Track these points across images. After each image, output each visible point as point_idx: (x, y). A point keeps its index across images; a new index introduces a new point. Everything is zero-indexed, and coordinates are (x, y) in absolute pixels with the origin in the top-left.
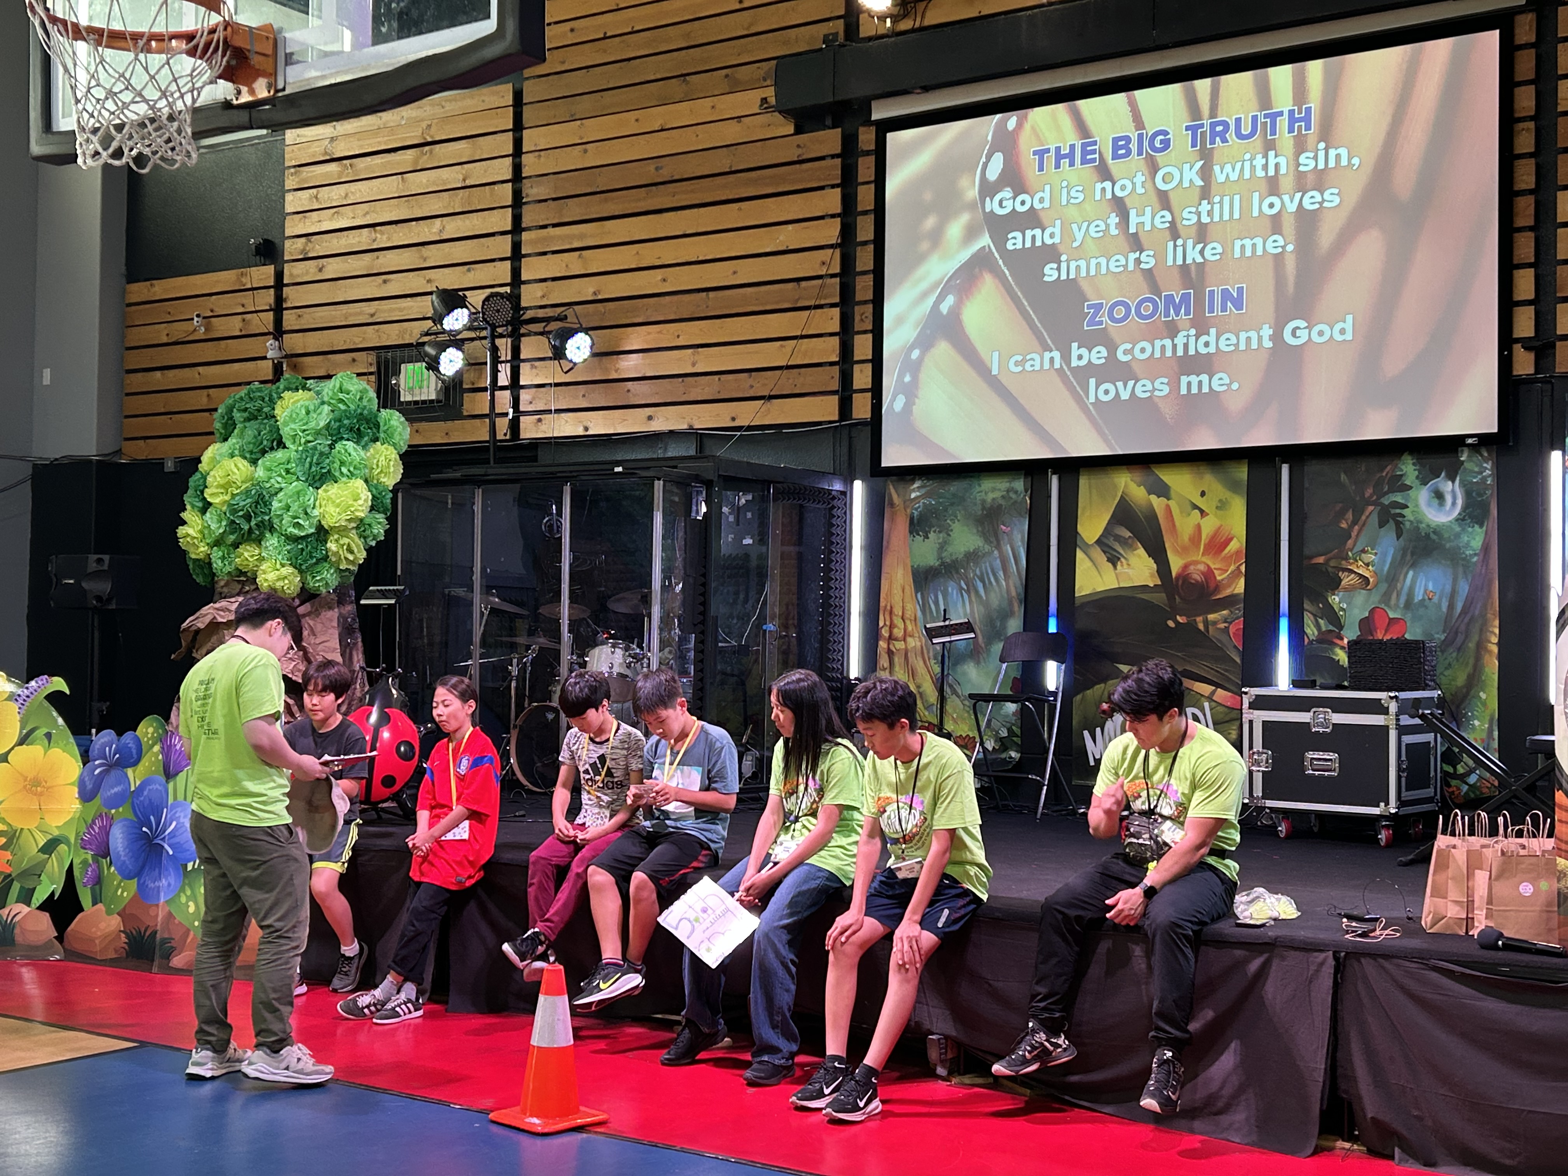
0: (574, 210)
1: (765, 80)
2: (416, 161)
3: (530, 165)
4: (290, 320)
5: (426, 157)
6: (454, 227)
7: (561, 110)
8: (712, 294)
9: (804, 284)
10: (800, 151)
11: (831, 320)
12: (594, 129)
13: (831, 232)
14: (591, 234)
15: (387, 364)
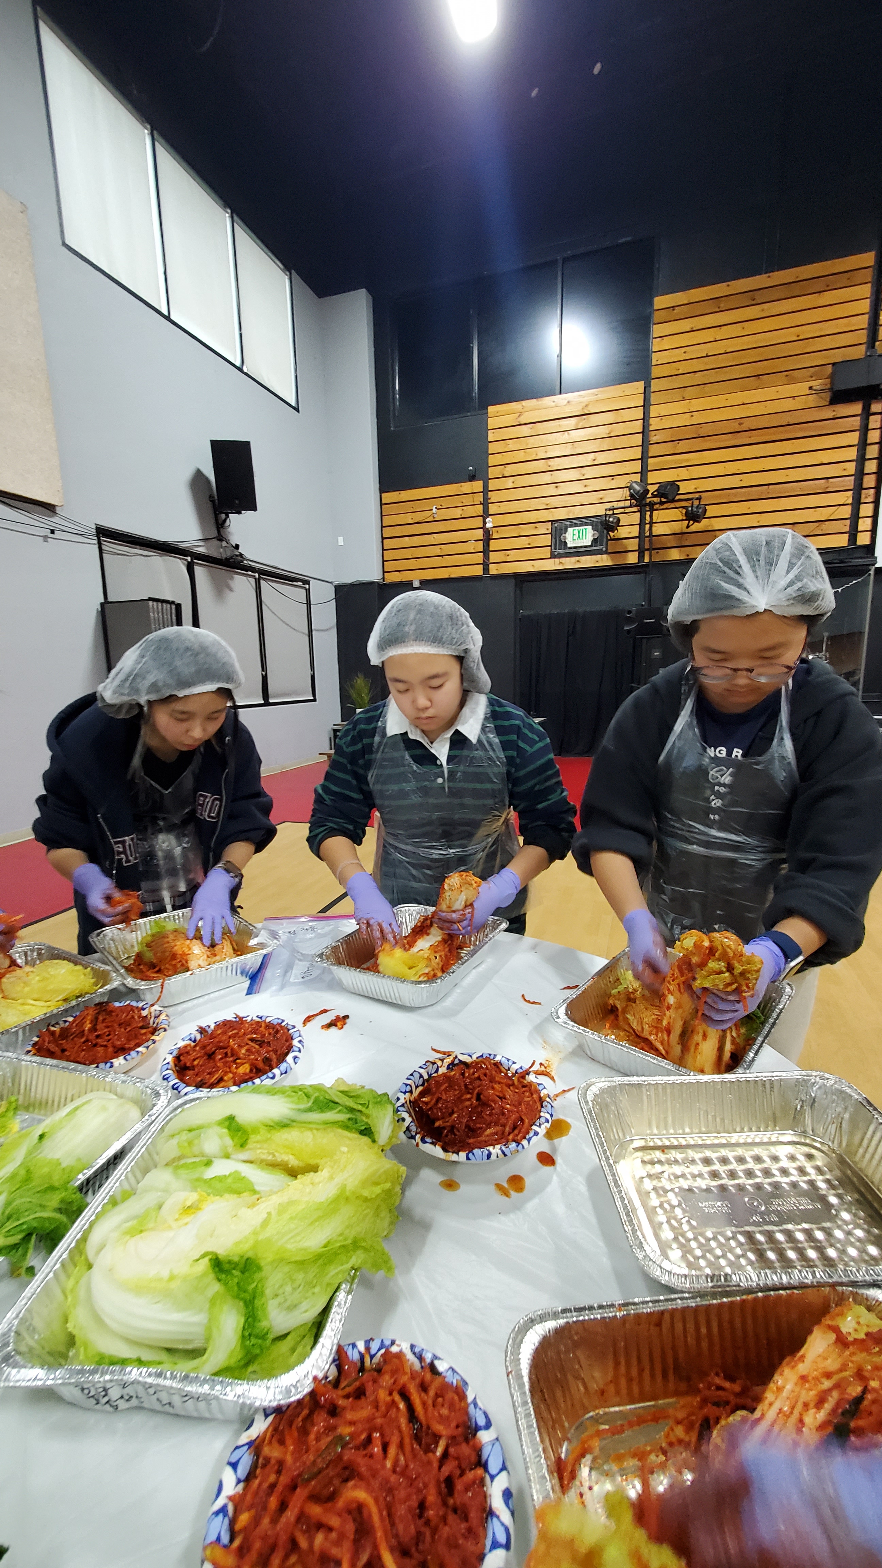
0: (683, 446)
1: (811, 377)
2: (577, 424)
3: (654, 424)
4: (492, 509)
5: (583, 422)
6: (602, 458)
7: (677, 395)
8: (771, 487)
9: (831, 480)
10: (834, 413)
11: (848, 497)
12: (696, 405)
13: (853, 453)
14: (695, 458)
15: (558, 529)
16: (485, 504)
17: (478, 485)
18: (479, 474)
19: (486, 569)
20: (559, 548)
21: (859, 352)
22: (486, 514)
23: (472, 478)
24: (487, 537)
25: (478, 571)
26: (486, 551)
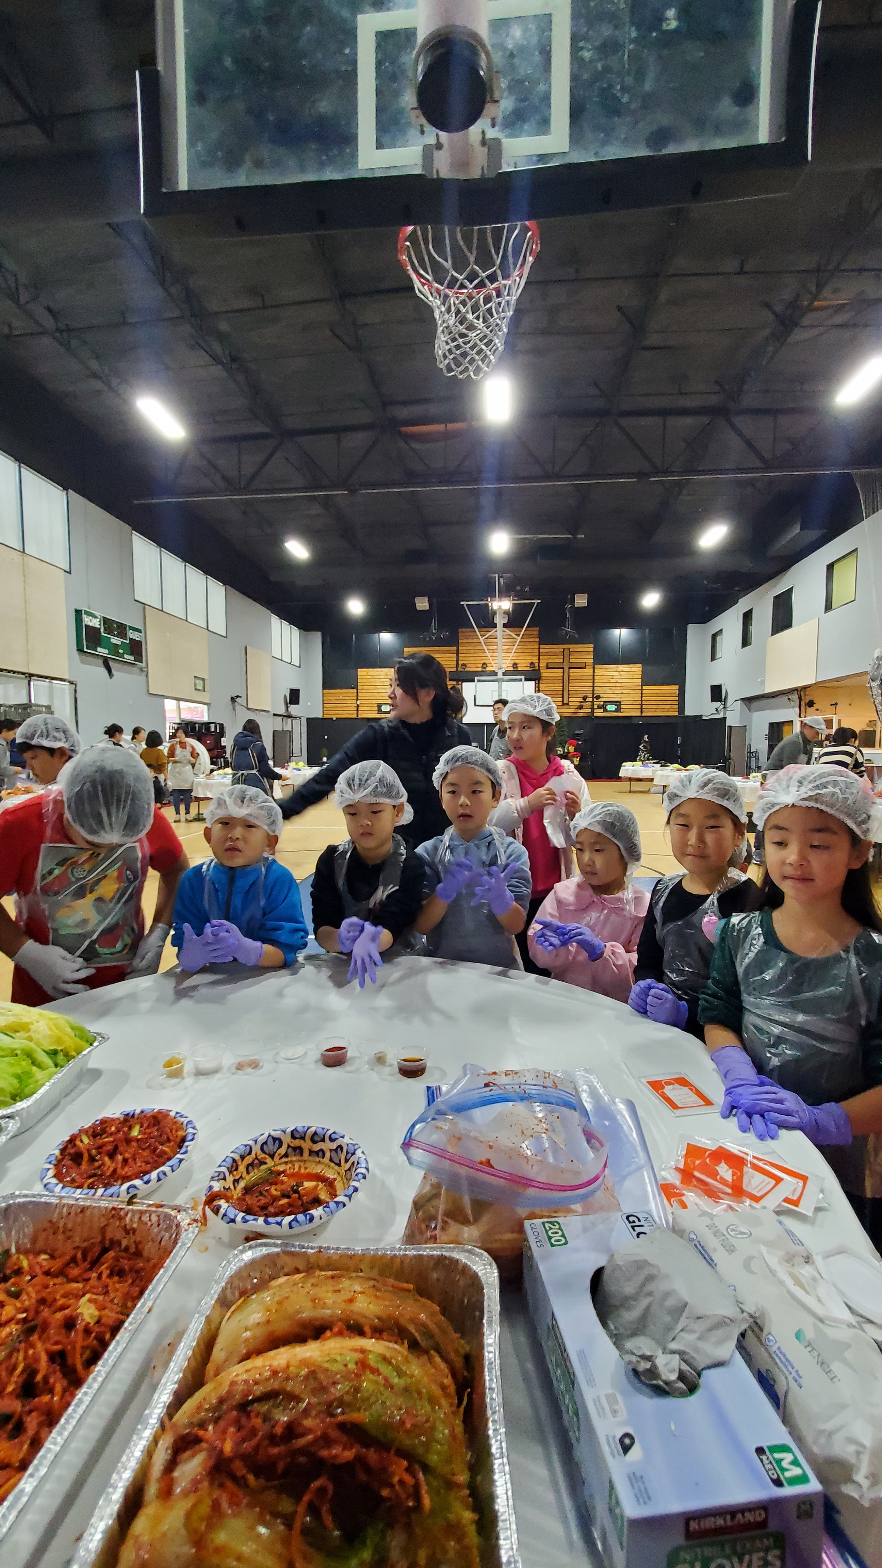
4: (359, 698)
15: (379, 706)
16: (357, 696)
17: (355, 691)
18: (356, 687)
19: (357, 714)
20: (380, 711)
21: (455, 669)
22: (357, 699)
23: (353, 688)
24: (358, 706)
25: (355, 716)
26: (357, 710)
